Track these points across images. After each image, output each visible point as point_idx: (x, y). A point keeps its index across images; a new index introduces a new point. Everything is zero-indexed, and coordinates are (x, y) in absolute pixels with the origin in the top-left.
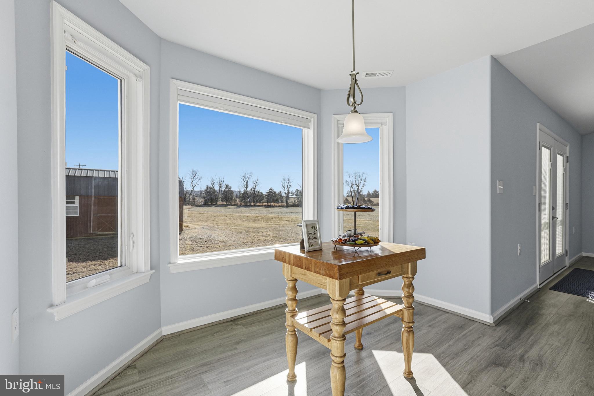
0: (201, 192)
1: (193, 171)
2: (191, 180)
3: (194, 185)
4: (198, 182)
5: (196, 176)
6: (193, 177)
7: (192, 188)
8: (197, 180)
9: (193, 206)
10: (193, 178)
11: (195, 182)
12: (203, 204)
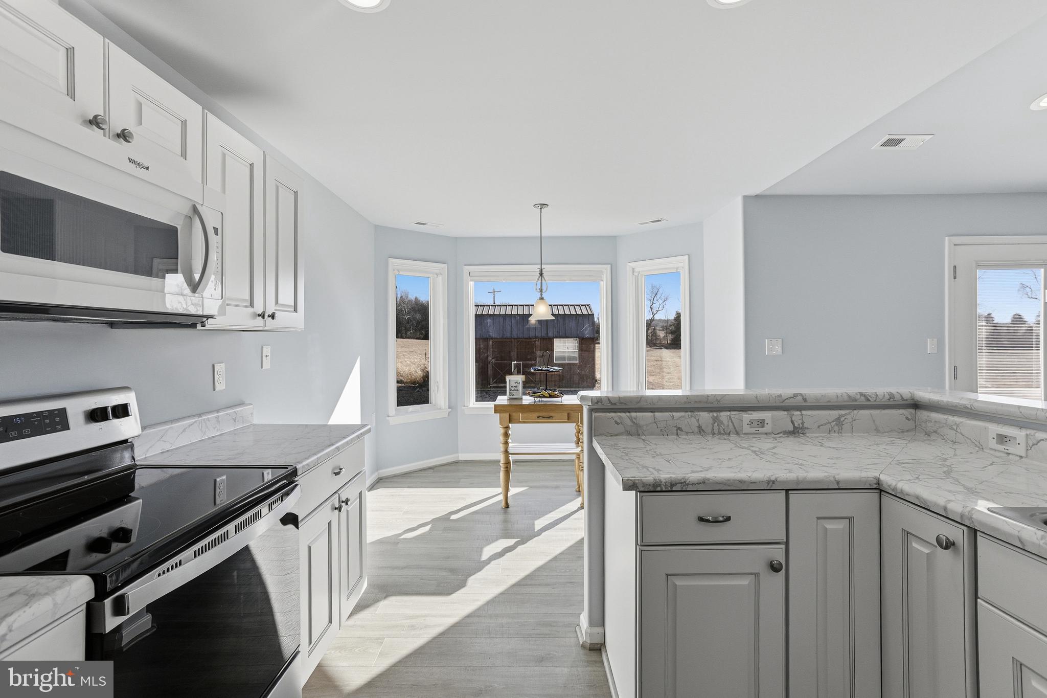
0: (667, 321)
1: (653, 287)
2: (649, 302)
3: (655, 312)
4: (661, 306)
5: (658, 296)
6: (653, 297)
7: (652, 316)
8: (661, 302)
9: (653, 348)
10: (652, 299)
11: (655, 307)
12: (670, 344)
